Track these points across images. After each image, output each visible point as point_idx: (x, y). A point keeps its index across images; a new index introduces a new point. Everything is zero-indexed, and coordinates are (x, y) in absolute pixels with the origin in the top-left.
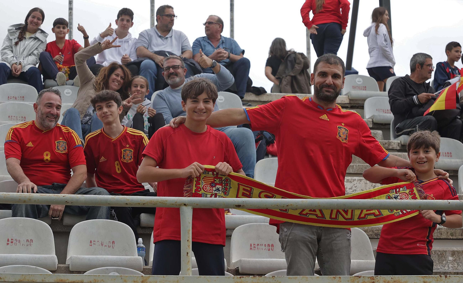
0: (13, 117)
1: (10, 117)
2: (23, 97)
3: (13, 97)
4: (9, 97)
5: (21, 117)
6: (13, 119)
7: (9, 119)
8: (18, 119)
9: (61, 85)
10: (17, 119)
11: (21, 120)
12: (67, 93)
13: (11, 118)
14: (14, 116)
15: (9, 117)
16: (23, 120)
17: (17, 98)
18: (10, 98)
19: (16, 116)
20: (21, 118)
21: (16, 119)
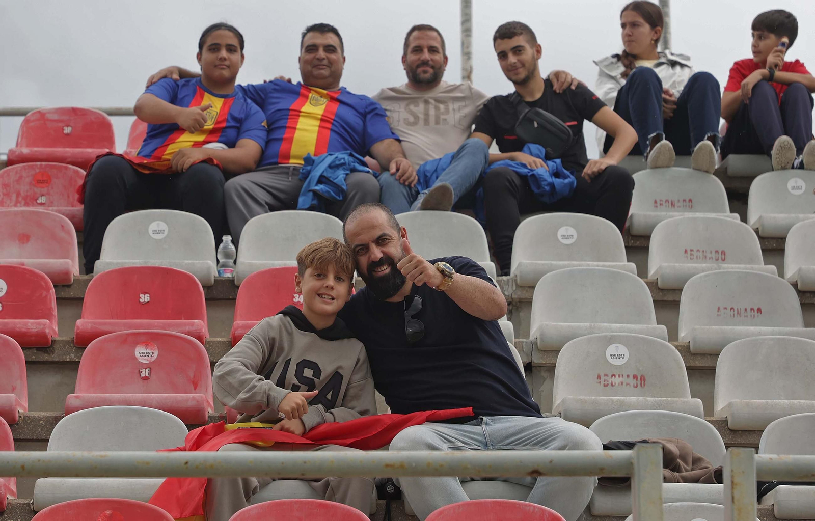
0: (695, 253)
1: (689, 252)
2: (690, 201)
3: (667, 201)
4: (656, 202)
5: (713, 253)
6: (695, 257)
7: (687, 257)
8: (709, 255)
9: (778, 170)
10: (706, 257)
11: (714, 259)
12: (793, 188)
13: (691, 255)
14: (698, 251)
15: (686, 251)
16: (720, 260)
17: (677, 204)
18: (658, 202)
19: (701, 250)
20: (714, 255)
21: (702, 257)
